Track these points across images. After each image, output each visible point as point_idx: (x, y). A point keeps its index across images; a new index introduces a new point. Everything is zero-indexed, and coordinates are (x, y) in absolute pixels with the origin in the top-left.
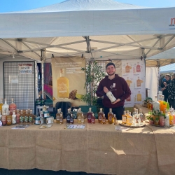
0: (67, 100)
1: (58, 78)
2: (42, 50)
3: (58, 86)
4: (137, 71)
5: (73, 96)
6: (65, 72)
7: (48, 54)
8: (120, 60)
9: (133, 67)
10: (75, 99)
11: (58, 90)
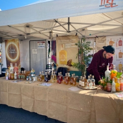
0: (65, 66)
1: (60, 51)
2: (51, 32)
3: (60, 56)
4: (119, 45)
5: (69, 63)
6: (65, 46)
7: (54, 35)
8: (105, 36)
9: (115, 42)
10: (71, 65)
11: (60, 59)
